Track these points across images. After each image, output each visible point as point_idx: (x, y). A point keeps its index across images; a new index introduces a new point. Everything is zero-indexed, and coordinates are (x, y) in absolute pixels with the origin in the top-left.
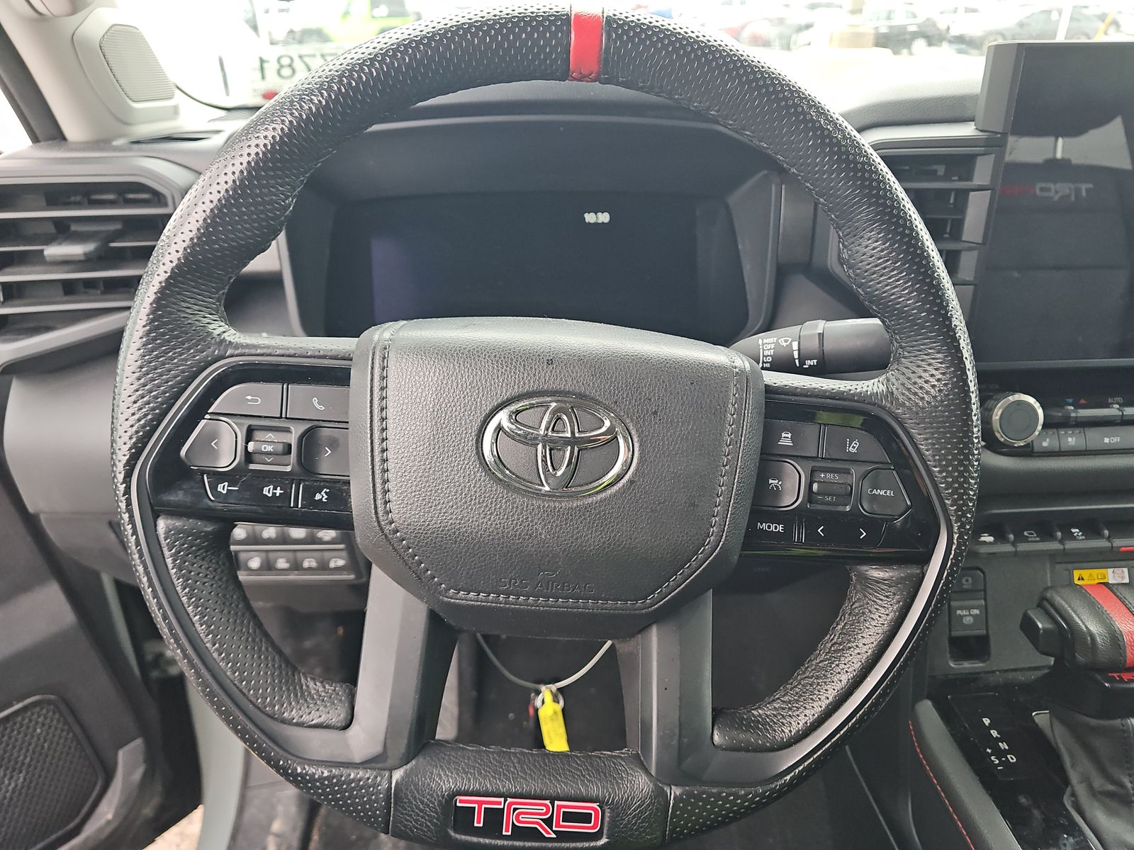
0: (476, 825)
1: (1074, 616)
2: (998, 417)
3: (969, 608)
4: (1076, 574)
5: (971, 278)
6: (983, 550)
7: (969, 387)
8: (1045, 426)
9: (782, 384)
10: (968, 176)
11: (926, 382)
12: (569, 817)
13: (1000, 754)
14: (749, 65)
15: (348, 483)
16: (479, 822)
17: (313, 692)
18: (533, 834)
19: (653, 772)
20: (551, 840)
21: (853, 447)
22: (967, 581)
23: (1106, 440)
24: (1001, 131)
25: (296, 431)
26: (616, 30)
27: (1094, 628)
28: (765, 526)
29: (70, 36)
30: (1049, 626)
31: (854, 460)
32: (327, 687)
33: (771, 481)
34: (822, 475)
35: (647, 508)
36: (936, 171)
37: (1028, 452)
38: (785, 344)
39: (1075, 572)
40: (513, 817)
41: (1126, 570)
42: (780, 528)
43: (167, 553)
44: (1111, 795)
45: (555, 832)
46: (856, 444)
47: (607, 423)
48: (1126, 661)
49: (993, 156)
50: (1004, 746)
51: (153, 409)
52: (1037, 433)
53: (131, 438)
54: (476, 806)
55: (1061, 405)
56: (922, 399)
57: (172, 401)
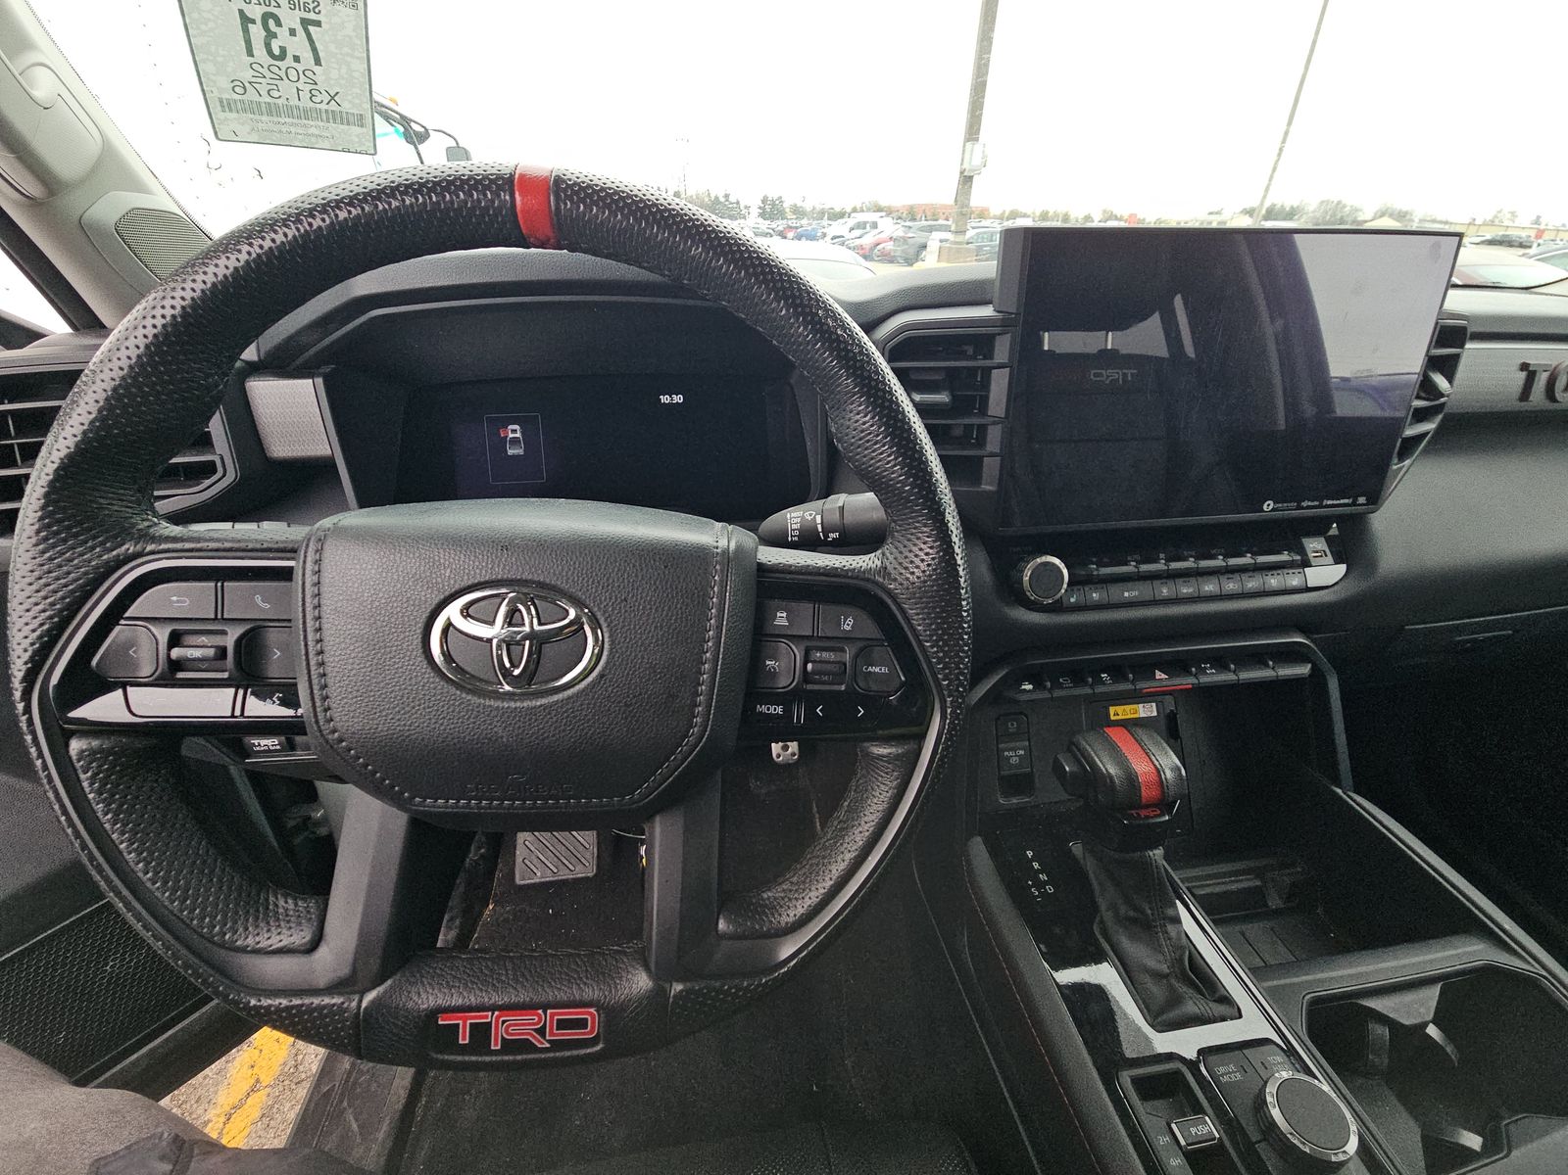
0: (461, 1042)
1: (1097, 760)
2: (1027, 578)
3: (1014, 749)
4: (1112, 710)
5: (997, 450)
6: (1024, 697)
7: (956, 560)
8: (1070, 584)
9: (777, 562)
10: (989, 355)
11: (916, 556)
12: (563, 1024)
13: (1040, 885)
14: (714, 231)
15: (295, 685)
16: (464, 1039)
17: (281, 910)
18: (524, 1046)
19: (653, 969)
20: (546, 1050)
21: (848, 625)
22: (1012, 725)
23: (1126, 594)
24: (1015, 311)
25: (233, 634)
26: (565, 190)
27: (1113, 770)
28: (764, 709)
29: (77, 223)
30: (1075, 769)
31: (848, 639)
32: (300, 903)
33: (768, 663)
34: (818, 655)
35: (619, 702)
36: (966, 351)
37: (1058, 607)
38: (809, 518)
39: (1111, 708)
40: (502, 1030)
41: (1154, 705)
42: (779, 710)
43: (83, 777)
44: (1134, 921)
45: (549, 1041)
46: (850, 621)
47: (572, 614)
48: (1141, 800)
49: (1009, 335)
50: (1043, 877)
51: (51, 617)
52: (1063, 591)
53: (26, 650)
54: (460, 1022)
55: (1085, 565)
56: (913, 573)
57: (76, 606)
